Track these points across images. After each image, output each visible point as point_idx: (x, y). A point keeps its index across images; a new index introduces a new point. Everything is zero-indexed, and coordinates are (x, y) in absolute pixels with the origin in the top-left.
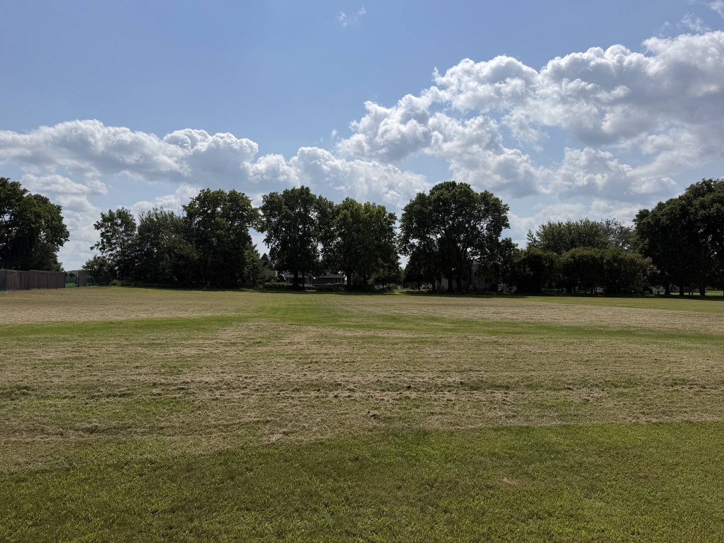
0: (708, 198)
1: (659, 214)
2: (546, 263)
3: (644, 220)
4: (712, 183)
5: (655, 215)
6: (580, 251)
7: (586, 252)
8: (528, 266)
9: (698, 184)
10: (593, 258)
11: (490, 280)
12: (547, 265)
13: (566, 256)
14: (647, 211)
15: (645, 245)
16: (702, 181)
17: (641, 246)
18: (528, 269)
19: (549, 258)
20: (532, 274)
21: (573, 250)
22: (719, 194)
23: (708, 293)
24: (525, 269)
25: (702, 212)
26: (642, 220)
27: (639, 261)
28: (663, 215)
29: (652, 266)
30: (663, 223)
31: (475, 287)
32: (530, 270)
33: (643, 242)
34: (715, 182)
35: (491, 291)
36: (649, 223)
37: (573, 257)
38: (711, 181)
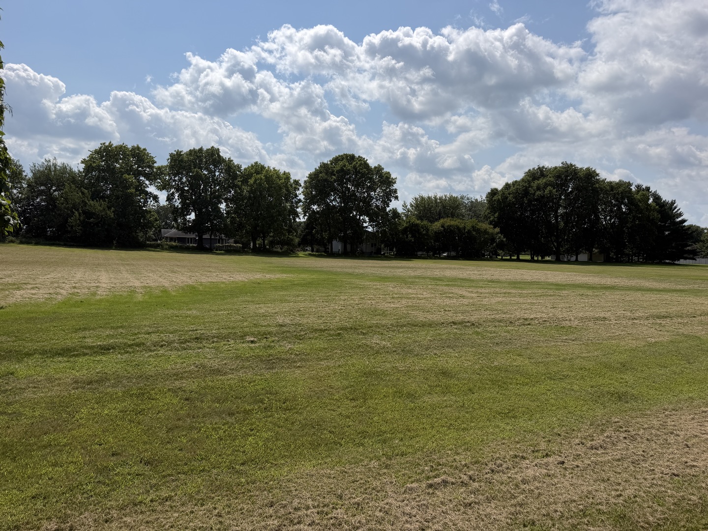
0: (542, 181)
1: (507, 192)
2: (423, 231)
3: (495, 198)
4: (544, 169)
5: (504, 194)
6: (448, 222)
7: (453, 223)
8: (410, 233)
9: (534, 169)
10: (458, 228)
11: (375, 245)
12: (424, 232)
13: (437, 226)
14: (496, 190)
15: (495, 218)
16: (537, 167)
17: (491, 219)
18: (410, 236)
19: (425, 227)
20: (413, 241)
21: (442, 221)
22: (550, 179)
23: (521, 257)
24: (407, 236)
25: (538, 193)
26: (493, 197)
27: (491, 231)
28: (509, 194)
29: (500, 235)
30: (510, 201)
31: (362, 250)
32: (412, 237)
33: (493, 215)
34: (546, 168)
35: (375, 254)
36: (499, 200)
37: (443, 226)
38: (543, 167)
